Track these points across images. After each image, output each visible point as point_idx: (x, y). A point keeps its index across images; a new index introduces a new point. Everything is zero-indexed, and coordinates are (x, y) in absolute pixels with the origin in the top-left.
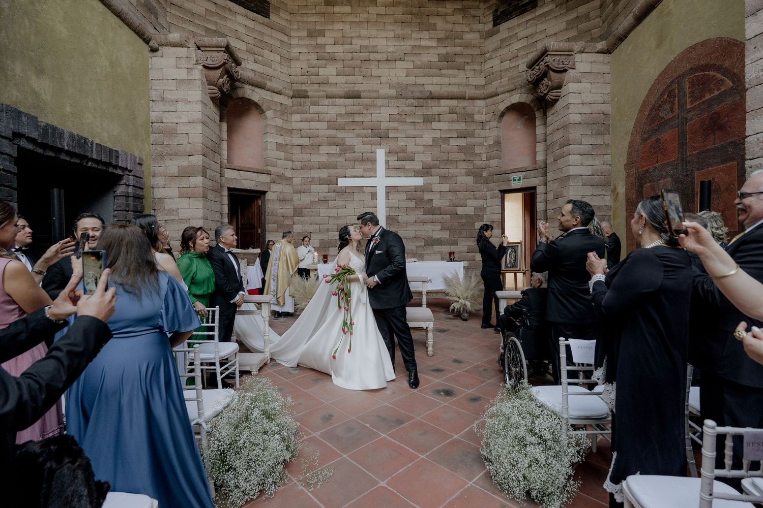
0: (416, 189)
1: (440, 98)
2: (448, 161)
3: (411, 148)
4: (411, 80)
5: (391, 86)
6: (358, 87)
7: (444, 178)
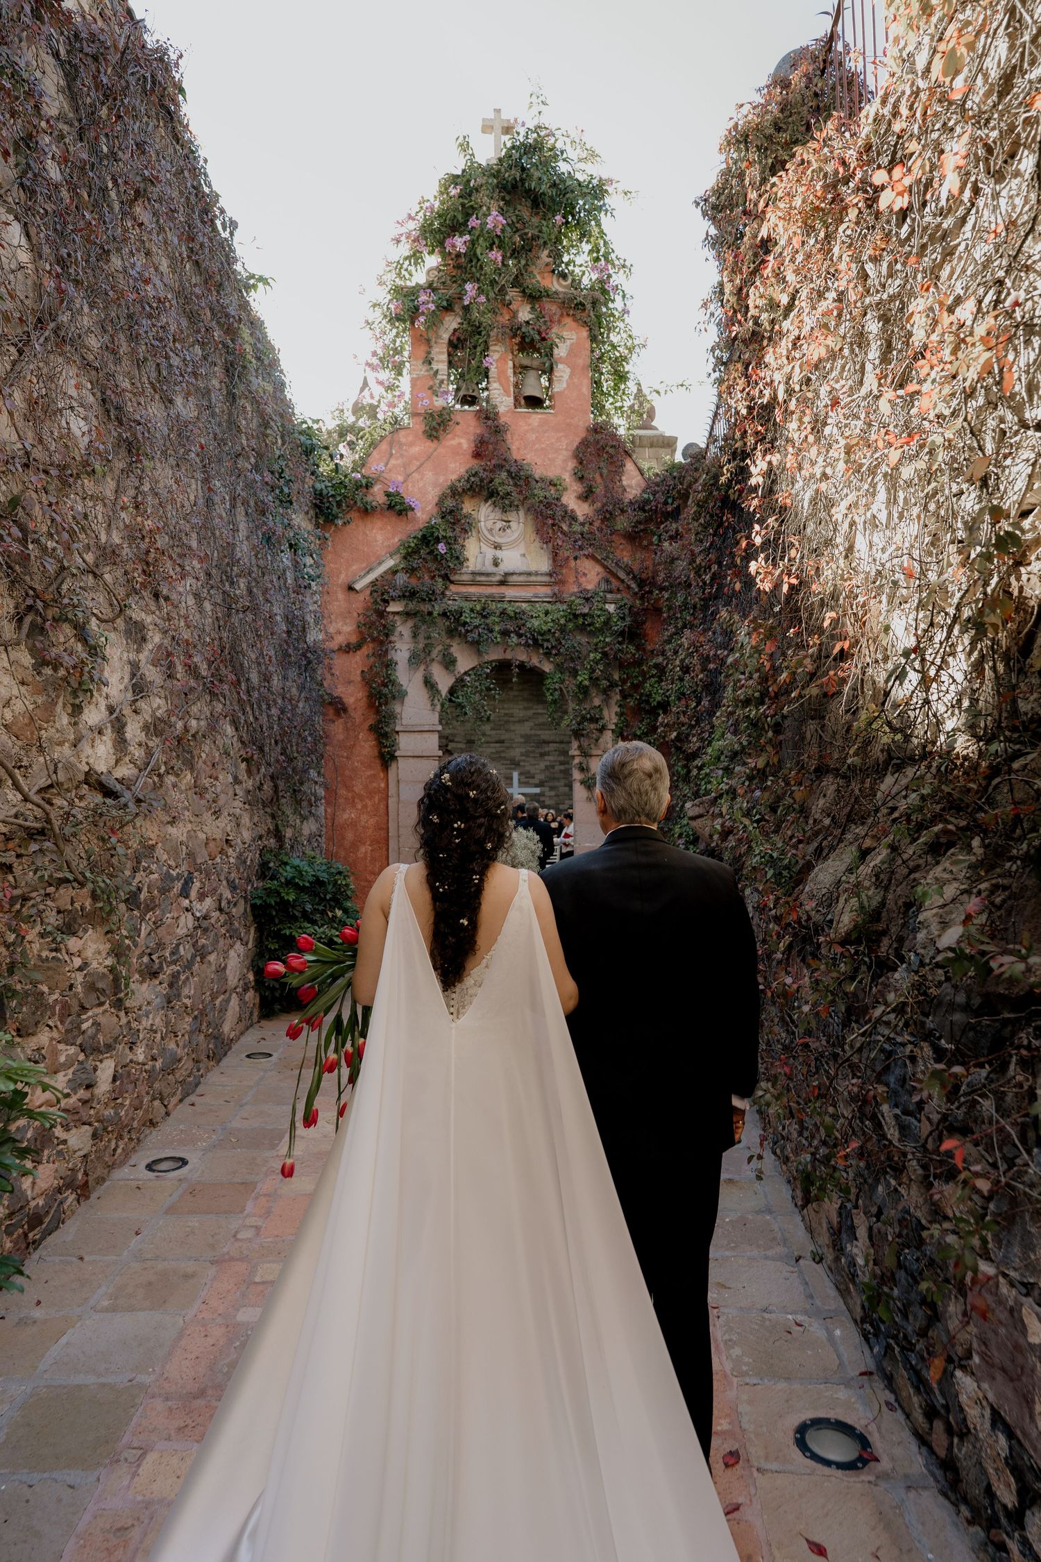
0: (536, 794)
1: (549, 743)
2: (554, 779)
3: (533, 771)
4: (533, 732)
5: (522, 736)
6: (502, 737)
7: (552, 788)
